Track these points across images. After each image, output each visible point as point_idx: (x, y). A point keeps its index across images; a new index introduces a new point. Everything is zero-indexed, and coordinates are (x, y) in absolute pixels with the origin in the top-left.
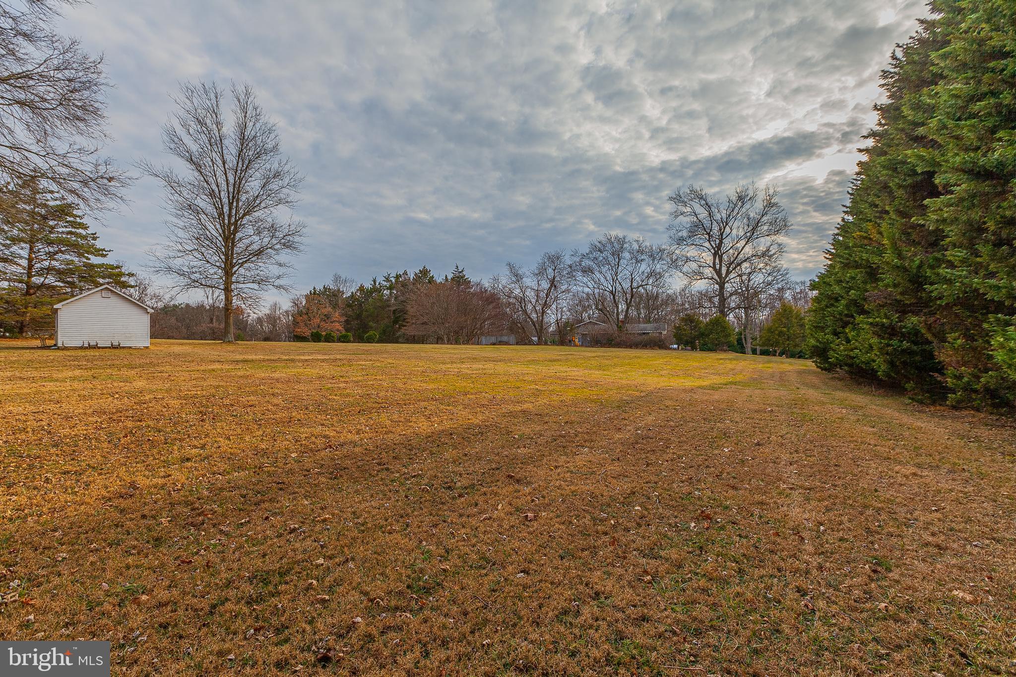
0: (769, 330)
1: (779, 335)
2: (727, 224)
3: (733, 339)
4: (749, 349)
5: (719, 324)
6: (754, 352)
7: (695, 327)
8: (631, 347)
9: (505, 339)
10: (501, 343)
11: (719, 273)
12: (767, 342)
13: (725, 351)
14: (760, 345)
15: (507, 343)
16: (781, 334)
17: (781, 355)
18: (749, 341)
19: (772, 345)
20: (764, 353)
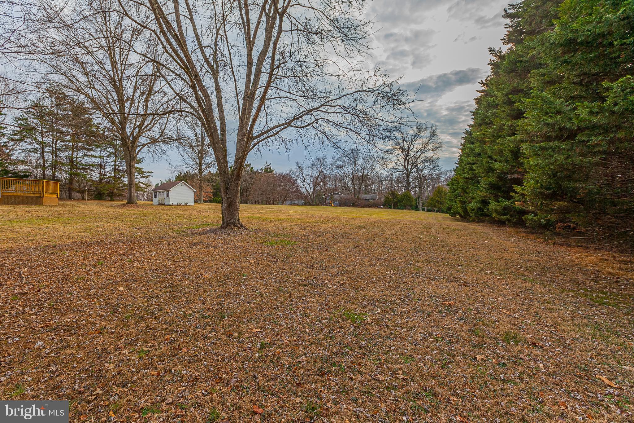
0: (432, 199)
1: (436, 202)
2: (412, 144)
3: (414, 203)
4: (421, 209)
5: (407, 196)
6: (423, 210)
7: (396, 197)
8: (364, 207)
9: (297, 202)
10: (294, 204)
11: (407, 169)
12: (430, 205)
13: (409, 209)
14: (427, 207)
15: (297, 205)
16: (437, 201)
17: (437, 212)
18: (421, 204)
19: (432, 207)
20: (429, 210)
